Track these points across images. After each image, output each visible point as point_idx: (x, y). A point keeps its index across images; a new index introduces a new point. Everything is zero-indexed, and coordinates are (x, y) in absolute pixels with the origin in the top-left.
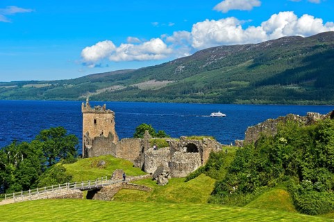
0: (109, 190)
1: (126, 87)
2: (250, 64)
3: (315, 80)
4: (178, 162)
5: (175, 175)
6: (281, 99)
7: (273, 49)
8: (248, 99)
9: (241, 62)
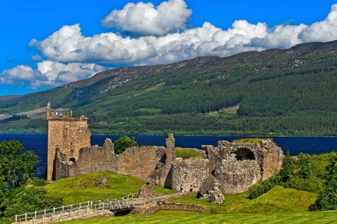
0: (144, 211)
1: (11, 116)
2: (162, 89)
3: (238, 107)
4: (230, 173)
5: (227, 191)
6: (200, 129)
7: (188, 70)
8: (160, 129)
9: (150, 86)
